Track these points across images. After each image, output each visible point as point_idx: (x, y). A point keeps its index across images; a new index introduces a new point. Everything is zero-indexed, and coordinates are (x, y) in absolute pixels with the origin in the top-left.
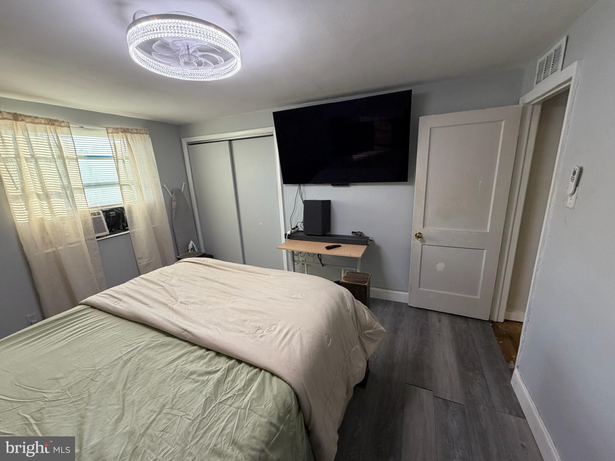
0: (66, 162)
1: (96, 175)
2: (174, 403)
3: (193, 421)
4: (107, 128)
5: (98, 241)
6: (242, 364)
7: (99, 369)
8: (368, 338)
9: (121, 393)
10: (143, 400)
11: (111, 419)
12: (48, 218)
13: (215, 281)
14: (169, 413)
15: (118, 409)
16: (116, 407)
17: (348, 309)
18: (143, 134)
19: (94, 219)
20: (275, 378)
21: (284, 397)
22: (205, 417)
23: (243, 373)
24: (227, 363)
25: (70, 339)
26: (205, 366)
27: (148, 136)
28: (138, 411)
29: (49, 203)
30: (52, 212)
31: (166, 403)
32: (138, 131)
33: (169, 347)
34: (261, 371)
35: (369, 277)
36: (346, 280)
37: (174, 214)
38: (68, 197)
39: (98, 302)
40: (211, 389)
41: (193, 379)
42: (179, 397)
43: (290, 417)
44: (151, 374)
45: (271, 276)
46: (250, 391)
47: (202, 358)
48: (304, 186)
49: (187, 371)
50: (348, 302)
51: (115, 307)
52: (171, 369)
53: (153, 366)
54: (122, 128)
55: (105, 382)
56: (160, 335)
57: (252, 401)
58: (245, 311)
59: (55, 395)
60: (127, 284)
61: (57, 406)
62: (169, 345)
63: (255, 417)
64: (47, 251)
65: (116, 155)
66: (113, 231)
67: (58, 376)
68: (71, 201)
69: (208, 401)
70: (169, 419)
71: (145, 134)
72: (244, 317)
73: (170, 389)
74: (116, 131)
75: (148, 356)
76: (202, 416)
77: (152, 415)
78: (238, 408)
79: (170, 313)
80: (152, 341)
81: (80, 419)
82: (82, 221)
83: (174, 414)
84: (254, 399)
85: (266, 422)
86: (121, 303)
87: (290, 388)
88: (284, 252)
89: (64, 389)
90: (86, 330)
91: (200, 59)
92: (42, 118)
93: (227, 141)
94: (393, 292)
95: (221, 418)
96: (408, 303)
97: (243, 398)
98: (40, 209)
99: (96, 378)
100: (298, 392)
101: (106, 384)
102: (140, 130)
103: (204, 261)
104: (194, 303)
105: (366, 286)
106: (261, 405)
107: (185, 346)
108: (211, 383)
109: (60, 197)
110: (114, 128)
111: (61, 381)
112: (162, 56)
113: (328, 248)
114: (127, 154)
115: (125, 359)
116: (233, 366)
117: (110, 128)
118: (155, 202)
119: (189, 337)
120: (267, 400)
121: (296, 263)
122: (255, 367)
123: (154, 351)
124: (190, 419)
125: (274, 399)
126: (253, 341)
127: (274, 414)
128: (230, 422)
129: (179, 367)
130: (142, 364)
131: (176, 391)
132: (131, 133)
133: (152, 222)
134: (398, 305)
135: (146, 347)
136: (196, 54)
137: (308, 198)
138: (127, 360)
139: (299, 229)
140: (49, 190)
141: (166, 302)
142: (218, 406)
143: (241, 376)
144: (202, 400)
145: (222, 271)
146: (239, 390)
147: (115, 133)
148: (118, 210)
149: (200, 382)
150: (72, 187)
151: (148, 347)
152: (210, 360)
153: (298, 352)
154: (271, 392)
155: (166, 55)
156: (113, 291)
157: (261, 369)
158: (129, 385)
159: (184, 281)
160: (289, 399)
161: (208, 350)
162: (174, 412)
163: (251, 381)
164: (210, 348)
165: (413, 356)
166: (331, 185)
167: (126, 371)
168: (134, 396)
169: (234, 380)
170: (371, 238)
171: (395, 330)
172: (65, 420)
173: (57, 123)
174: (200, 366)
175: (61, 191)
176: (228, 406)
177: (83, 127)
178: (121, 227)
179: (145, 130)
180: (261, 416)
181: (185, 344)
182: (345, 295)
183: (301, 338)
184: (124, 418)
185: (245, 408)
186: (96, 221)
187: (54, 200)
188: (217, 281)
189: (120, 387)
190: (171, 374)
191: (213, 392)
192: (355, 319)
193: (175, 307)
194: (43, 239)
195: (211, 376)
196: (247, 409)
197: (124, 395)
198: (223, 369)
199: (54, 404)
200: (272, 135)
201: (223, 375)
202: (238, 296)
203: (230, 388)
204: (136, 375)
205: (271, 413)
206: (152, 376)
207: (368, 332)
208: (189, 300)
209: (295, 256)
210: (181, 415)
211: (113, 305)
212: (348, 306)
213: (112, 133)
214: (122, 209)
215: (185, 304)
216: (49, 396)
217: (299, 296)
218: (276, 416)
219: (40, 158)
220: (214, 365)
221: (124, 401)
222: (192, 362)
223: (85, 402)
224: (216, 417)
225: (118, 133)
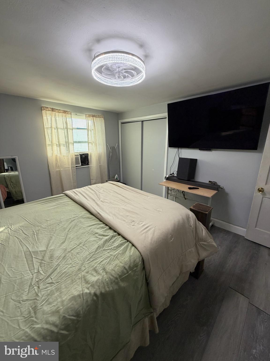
0: (68, 130)
1: (79, 137)
2: (85, 243)
3: (90, 253)
4: (86, 115)
5: (76, 168)
6: (120, 236)
7: (62, 221)
8: (202, 246)
9: (67, 233)
10: (74, 238)
11: (60, 242)
12: (59, 155)
13: (119, 194)
14: (82, 247)
15: (64, 239)
16: (63, 238)
17: (191, 225)
18: (101, 118)
19: (76, 158)
20: (133, 248)
21: (136, 258)
22: (96, 253)
23: (119, 240)
24: (113, 233)
25: (56, 206)
26: (103, 232)
27: (103, 118)
28: (71, 242)
29: (60, 149)
30: (60, 153)
31: (82, 242)
32: (99, 116)
33: (91, 220)
34: (128, 242)
35: (211, 209)
36: (194, 208)
37: (110, 160)
38: (67, 147)
39: (69, 194)
40: (102, 243)
41: (96, 236)
42: (88, 242)
43: (136, 269)
44: (80, 228)
45: (149, 197)
46: (119, 249)
47: (103, 228)
48: (181, 149)
49: (95, 232)
50: (192, 221)
51: (74, 197)
52: (88, 229)
53: (82, 226)
54: (92, 115)
55: (62, 227)
56: (88, 213)
57: (118, 254)
58: (129, 211)
59: (45, 226)
60: (82, 189)
61: (44, 231)
62: (91, 218)
63: (118, 262)
64: (57, 170)
65: (88, 128)
66: (83, 165)
67: (48, 219)
68: (68, 148)
69: (99, 247)
70: (81, 249)
71: (102, 118)
72: (128, 214)
73: (85, 237)
74: (90, 116)
75: (81, 221)
76: (95, 253)
77: (75, 245)
78: (111, 255)
79: (95, 204)
80: (84, 215)
81: (50, 238)
82: (71, 158)
83: (83, 248)
84: (120, 253)
85: (122, 266)
86: (77, 196)
87: (140, 254)
88: (164, 187)
89: (48, 225)
90: (62, 204)
91: (125, 74)
92: (62, 110)
93: (141, 122)
94: (234, 226)
95: (102, 257)
96: (245, 236)
97: (116, 251)
98: (56, 151)
99: (60, 224)
100: (144, 259)
101: (63, 228)
102: (100, 115)
103: (117, 184)
104: (107, 202)
105: (207, 214)
106: (122, 257)
107: (97, 221)
108: (103, 240)
109: (64, 146)
110: (89, 115)
111: (48, 222)
112: (106, 74)
113: (190, 188)
114: (93, 128)
115: (72, 219)
116: (115, 236)
117: (87, 115)
118: (102, 152)
119: (99, 217)
120: (126, 256)
121: (169, 195)
122: (126, 239)
123: (84, 219)
124: (89, 252)
125: (130, 257)
126: (128, 226)
127: (127, 264)
128: (106, 260)
129: (92, 229)
130: (78, 223)
131: (87, 238)
132: (96, 117)
133: (100, 163)
134: (237, 236)
135: (81, 217)
136: (122, 71)
137: (183, 157)
138: (73, 220)
139: (174, 175)
140: (60, 143)
141: (95, 199)
142: (103, 251)
143: (117, 241)
144: (97, 246)
145: (125, 191)
146: (114, 247)
147: (89, 117)
148: (86, 155)
149: (99, 238)
150: (69, 142)
151: (82, 217)
152: (106, 230)
153: (150, 238)
154: (129, 253)
155: (109, 73)
156: (76, 190)
157: (128, 241)
158: (70, 231)
159: (105, 192)
160: (138, 260)
161: (106, 225)
162: (84, 247)
163: (121, 245)
164: (108, 225)
165: (239, 272)
166: (199, 149)
167: (71, 225)
168: (71, 236)
169: (113, 242)
170: (221, 186)
171: (230, 251)
172: (45, 237)
173: (67, 113)
174: (100, 231)
175: (65, 143)
176: (107, 253)
177: (76, 114)
178: (86, 164)
179: (102, 116)
180: (121, 262)
181: (98, 220)
182: (191, 216)
183: (154, 232)
184: (65, 243)
185: (114, 256)
186: (77, 159)
187: (62, 147)
188: (120, 195)
189: (67, 230)
190: (88, 231)
191: (102, 244)
192: (194, 232)
193: (98, 202)
194: (56, 164)
195: (104, 237)
196: (115, 257)
197: (67, 234)
198: (110, 235)
199: (44, 229)
200: (166, 118)
201: (110, 238)
202: (128, 203)
203: (110, 245)
204: (74, 227)
205: (126, 263)
206: (80, 230)
207: (203, 243)
208: (105, 200)
209: (169, 190)
210: (86, 249)
211: (74, 196)
212: (191, 223)
213: (88, 117)
214: (88, 154)
215: (102, 202)
216: (43, 226)
217: (161, 210)
218: (128, 265)
219: (59, 128)
220: (107, 233)
221: (67, 236)
222: (98, 228)
223: (54, 232)
224: (100, 255)
225: (90, 117)
